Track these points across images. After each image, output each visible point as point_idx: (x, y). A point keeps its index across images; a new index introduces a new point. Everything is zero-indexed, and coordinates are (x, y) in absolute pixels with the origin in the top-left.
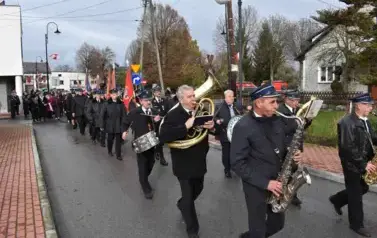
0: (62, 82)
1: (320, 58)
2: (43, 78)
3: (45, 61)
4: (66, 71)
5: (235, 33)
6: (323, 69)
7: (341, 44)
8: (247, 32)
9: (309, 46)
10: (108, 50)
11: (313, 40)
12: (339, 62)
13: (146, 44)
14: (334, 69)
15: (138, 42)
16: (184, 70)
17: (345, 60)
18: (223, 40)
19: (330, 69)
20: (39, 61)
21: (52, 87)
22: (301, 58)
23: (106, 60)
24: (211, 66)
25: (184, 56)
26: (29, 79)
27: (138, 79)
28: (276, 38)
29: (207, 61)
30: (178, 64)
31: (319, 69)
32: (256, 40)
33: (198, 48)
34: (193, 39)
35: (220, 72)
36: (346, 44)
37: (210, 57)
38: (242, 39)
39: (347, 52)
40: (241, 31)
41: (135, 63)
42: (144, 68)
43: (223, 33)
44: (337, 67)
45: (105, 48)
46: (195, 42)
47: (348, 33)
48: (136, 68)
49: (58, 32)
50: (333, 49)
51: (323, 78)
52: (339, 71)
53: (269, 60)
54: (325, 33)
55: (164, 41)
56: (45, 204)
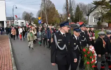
0: (18, 23)
1: (94, 15)
2: (12, 22)
3: (13, 17)
4: (19, 20)
5: (69, 8)
6: (95, 18)
7: (100, 11)
8: (72, 7)
9: (91, 11)
10: (31, 13)
11: (92, 10)
12: (99, 16)
13: (42, 11)
14: (98, 18)
15: (40, 11)
16: (54, 19)
17: (101, 16)
18: (65, 10)
19: (97, 18)
20: (11, 17)
21: (15, 24)
22: (88, 15)
23: (31, 16)
24: (62, 18)
25: (54, 15)
26: (8, 22)
27: (40, 22)
28: (81, 9)
29: (60, 16)
30: (52, 17)
31: (94, 18)
32: (75, 10)
33: (58, 12)
34: (56, 10)
35: (64, 19)
36: (102, 11)
37: (61, 15)
38: (71, 10)
39: (102, 13)
40: (71, 7)
41: (39, 17)
42: (42, 18)
43: (65, 8)
44: (99, 18)
45: (30, 13)
46: (57, 11)
47: (102, 7)
48: (40, 18)
49: (16, 8)
50: (98, 12)
51: (95, 21)
52: (99, 19)
53: (79, 16)
54: (95, 8)
55: (48, 10)
56: (13, 59)
